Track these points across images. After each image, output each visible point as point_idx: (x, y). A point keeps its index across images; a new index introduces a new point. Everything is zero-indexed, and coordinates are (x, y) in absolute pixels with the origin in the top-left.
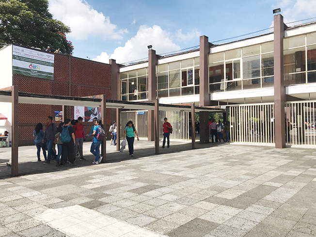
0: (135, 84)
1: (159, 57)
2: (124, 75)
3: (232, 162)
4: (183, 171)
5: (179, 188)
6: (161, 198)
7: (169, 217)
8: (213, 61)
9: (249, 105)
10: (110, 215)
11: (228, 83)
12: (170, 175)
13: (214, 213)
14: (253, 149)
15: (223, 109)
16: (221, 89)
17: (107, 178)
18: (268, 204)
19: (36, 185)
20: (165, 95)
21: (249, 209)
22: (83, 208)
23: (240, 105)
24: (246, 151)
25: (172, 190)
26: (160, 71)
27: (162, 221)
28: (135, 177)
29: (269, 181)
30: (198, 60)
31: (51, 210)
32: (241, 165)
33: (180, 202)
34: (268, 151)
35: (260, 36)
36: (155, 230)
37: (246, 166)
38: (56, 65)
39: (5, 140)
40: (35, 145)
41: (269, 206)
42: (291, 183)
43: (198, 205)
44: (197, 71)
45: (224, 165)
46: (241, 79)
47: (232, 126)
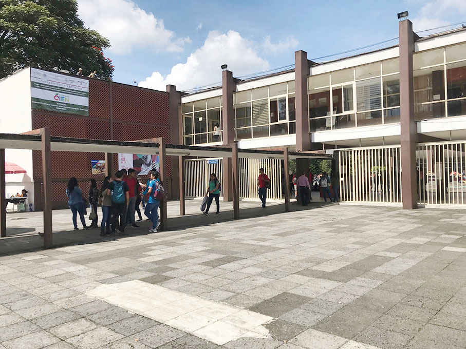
0: (204, 120)
1: (237, 81)
2: (187, 107)
3: (339, 228)
4: (271, 239)
5: (265, 260)
6: (242, 271)
7: (251, 291)
8: (315, 86)
9: (365, 148)
10: (179, 290)
11: (337, 117)
12: (253, 245)
13: (307, 287)
14: (371, 211)
15: (329, 155)
16: (327, 125)
17: (171, 249)
18: (377, 276)
19: (79, 259)
20: (246, 135)
21: (352, 282)
22: (144, 283)
23: (353, 149)
24: (361, 213)
25: (255, 263)
26: (238, 101)
27: (243, 296)
28: (208, 248)
29: (385, 251)
30: (293, 84)
31: (104, 285)
32: (351, 231)
33: (266, 275)
34: (391, 213)
35: (380, 50)
36: (233, 305)
37: (356, 233)
38: (91, 95)
39: (23, 201)
40: (69, 208)
41: (377, 278)
42: (411, 253)
43: (288, 278)
44: (292, 100)
45: (327, 232)
46: (354, 111)
47: (343, 179)
